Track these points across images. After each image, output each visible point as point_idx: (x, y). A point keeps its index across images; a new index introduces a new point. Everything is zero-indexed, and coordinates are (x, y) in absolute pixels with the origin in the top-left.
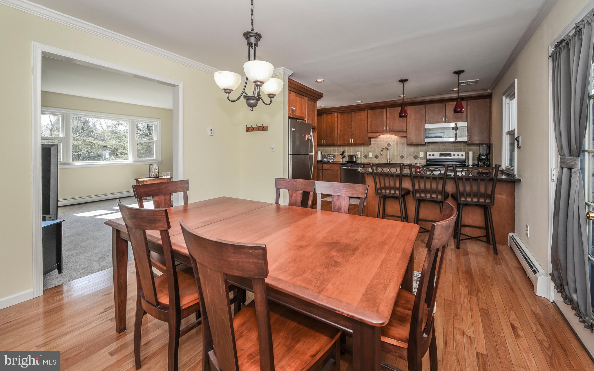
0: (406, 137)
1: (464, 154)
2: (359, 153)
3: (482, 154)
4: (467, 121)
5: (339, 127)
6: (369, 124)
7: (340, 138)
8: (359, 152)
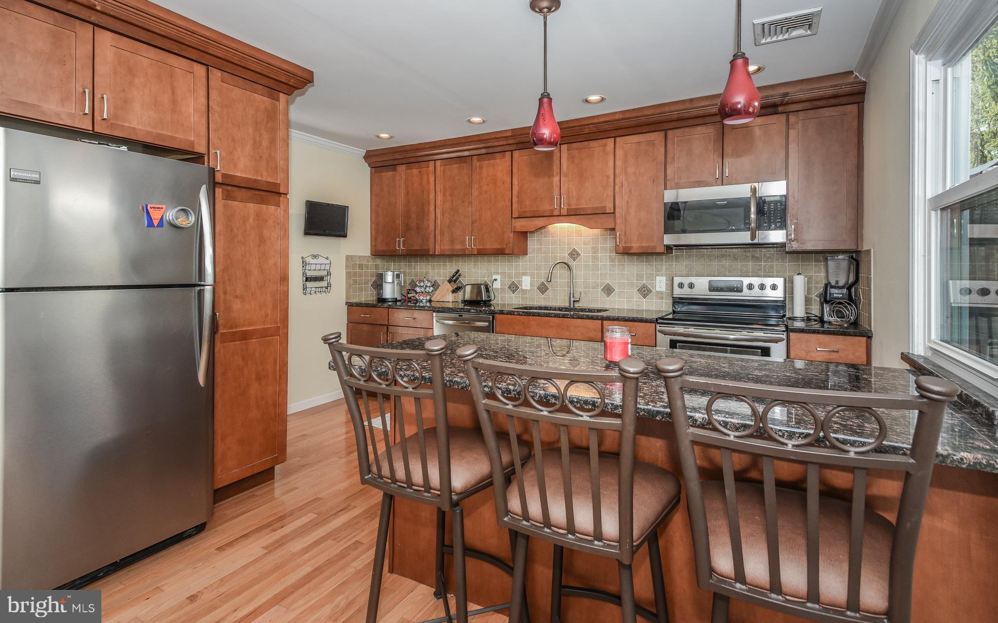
0: (614, 229)
1: (779, 282)
2: (498, 277)
3: (833, 283)
4: (787, 178)
5: (439, 202)
6: (515, 192)
7: (442, 233)
8: (497, 273)
